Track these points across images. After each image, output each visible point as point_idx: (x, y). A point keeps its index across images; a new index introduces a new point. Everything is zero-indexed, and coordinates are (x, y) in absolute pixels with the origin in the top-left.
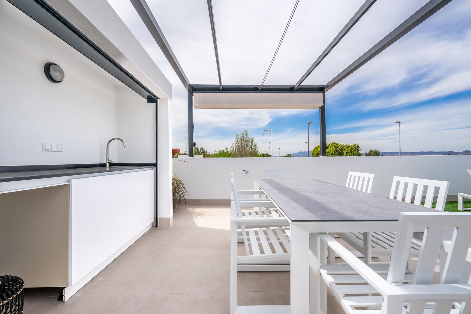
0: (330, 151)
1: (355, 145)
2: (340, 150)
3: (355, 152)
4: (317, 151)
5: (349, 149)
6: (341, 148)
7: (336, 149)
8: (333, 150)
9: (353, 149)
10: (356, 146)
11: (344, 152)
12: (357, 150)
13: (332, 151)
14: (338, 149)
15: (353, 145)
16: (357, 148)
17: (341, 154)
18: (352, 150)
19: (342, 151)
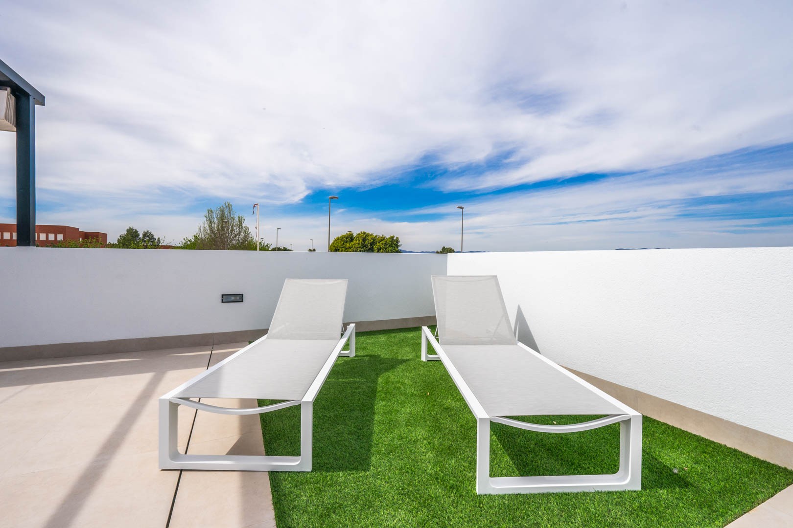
0: (354, 246)
1: (392, 238)
2: (369, 244)
3: (391, 248)
4: (336, 246)
5: (382, 243)
6: (372, 241)
7: (363, 242)
8: (359, 244)
9: (389, 243)
10: (395, 238)
11: (375, 247)
12: (394, 245)
13: (357, 245)
14: (366, 242)
15: (389, 237)
16: (395, 243)
17: (371, 250)
18: (387, 245)
19: (373, 247)
